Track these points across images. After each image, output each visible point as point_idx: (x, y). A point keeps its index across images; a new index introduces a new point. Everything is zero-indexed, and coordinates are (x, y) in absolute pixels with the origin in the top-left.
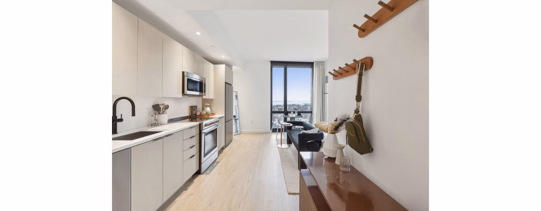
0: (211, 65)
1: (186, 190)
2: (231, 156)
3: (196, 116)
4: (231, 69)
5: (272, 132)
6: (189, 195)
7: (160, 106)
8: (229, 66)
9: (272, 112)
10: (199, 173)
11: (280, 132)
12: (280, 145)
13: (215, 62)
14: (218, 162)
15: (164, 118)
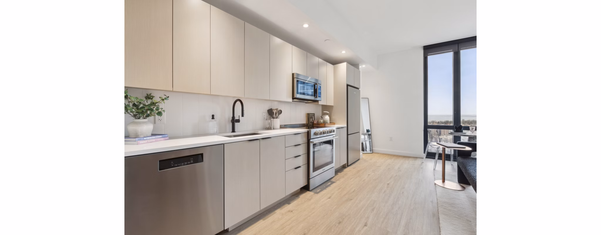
0: (330, 66)
1: (289, 204)
2: (351, 178)
3: (313, 125)
4: (358, 68)
5: (426, 158)
6: (289, 211)
7: (273, 111)
8: (353, 64)
9: (426, 127)
10: (306, 188)
11: (441, 159)
12: (441, 181)
13: (335, 62)
14: (333, 182)
15: (277, 122)
